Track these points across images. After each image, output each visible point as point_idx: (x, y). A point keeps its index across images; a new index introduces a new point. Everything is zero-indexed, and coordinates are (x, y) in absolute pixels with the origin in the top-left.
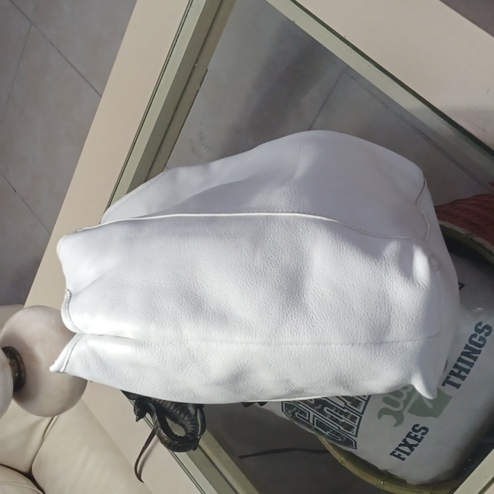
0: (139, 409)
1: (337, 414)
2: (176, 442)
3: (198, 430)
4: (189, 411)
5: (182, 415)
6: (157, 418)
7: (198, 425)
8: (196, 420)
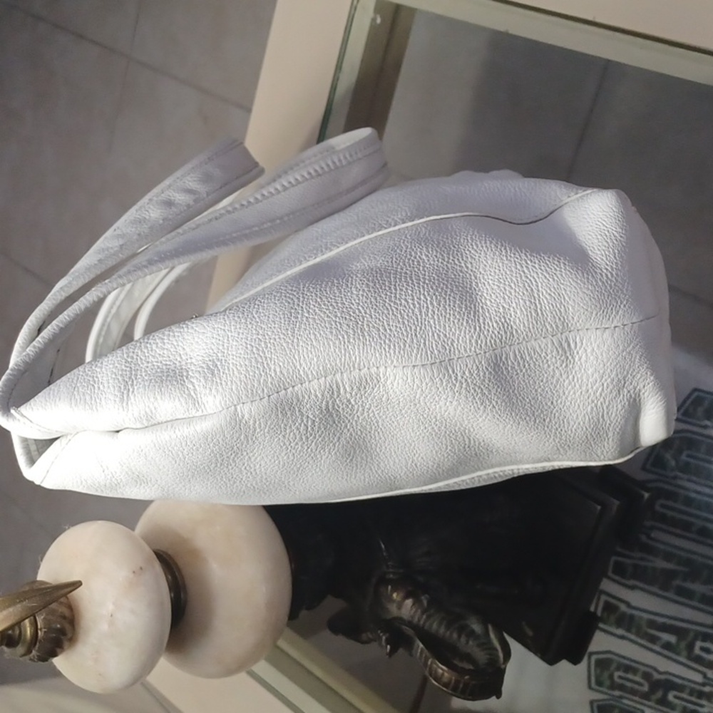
0: (387, 635)
1: (693, 699)
2: (467, 677)
3: (498, 656)
4: (473, 632)
5: (463, 639)
6: (421, 645)
7: (497, 650)
8: (490, 641)
